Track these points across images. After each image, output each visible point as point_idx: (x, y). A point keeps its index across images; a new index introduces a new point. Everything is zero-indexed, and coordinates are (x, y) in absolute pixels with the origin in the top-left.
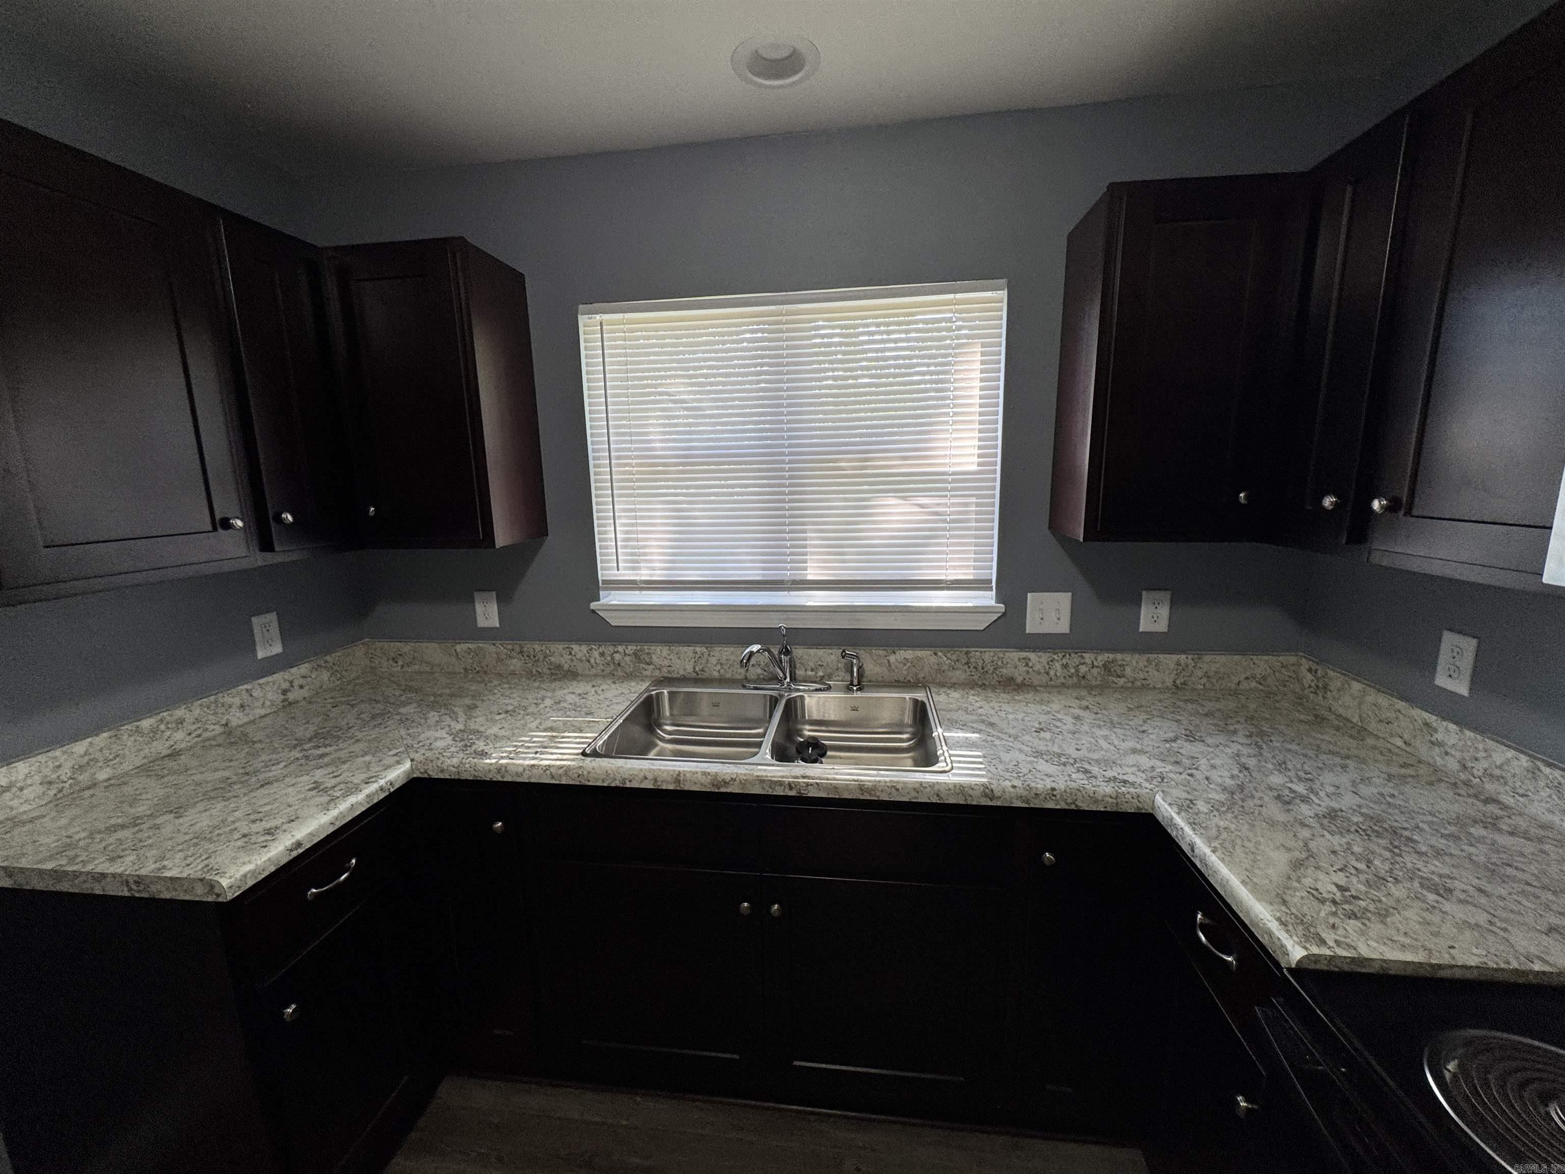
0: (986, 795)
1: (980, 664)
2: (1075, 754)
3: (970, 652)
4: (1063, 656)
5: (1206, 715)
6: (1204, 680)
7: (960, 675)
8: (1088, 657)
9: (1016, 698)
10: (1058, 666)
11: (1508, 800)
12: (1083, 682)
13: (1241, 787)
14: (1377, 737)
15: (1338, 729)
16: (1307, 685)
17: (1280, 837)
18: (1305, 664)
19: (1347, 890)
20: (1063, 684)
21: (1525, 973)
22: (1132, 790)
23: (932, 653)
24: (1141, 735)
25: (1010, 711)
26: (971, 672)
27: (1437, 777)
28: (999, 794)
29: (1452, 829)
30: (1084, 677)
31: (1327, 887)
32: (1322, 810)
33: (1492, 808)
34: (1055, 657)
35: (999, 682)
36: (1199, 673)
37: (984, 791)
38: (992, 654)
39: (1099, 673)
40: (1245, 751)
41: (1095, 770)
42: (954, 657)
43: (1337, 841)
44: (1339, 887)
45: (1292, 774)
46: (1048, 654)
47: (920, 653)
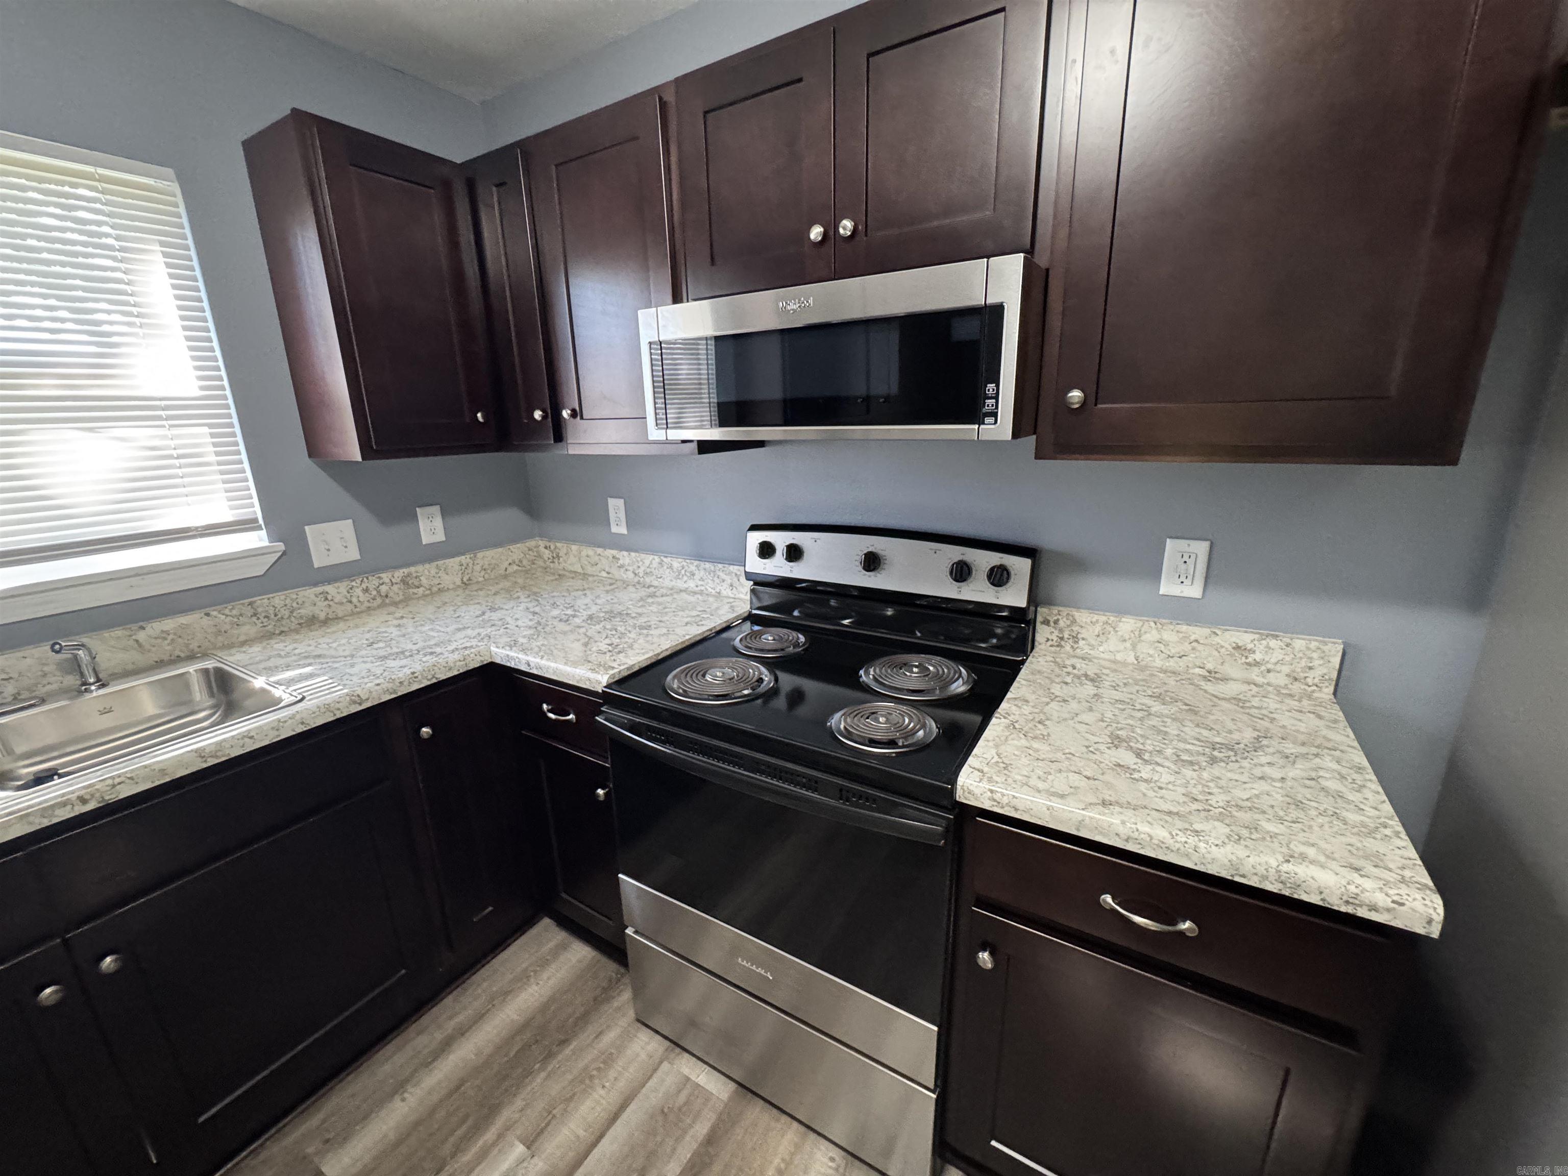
0: (355, 702)
1: (271, 612)
2: (415, 647)
3: (255, 602)
4: (362, 581)
5: (495, 594)
6: (483, 573)
7: (249, 630)
8: (385, 577)
9: (328, 631)
10: (358, 592)
11: (655, 583)
12: (387, 601)
13: (539, 623)
14: (593, 576)
15: (573, 578)
16: (546, 559)
17: (572, 637)
18: (542, 544)
19: (613, 644)
20: (369, 607)
21: (684, 642)
22: (473, 650)
23: (202, 615)
24: (458, 620)
25: (331, 641)
26: (262, 623)
27: (626, 584)
28: (367, 696)
29: (640, 604)
30: (387, 596)
31: (603, 646)
32: (585, 618)
33: (652, 589)
34: (354, 584)
35: (300, 624)
36: (478, 568)
37: (351, 699)
38: (283, 597)
39: (400, 589)
40: (530, 605)
41: (438, 650)
42: (234, 612)
43: (598, 627)
44: (609, 645)
45: (561, 607)
46: (345, 584)
47: (183, 620)
